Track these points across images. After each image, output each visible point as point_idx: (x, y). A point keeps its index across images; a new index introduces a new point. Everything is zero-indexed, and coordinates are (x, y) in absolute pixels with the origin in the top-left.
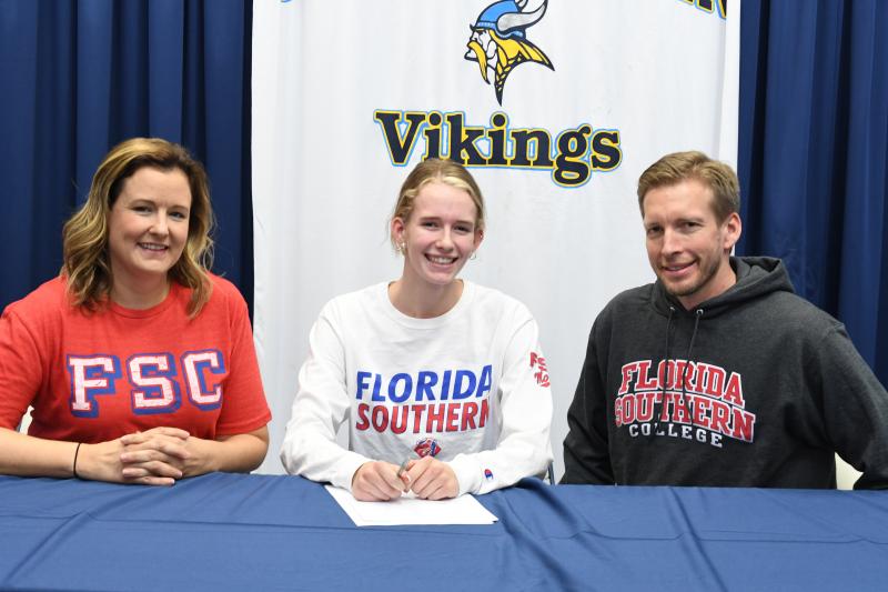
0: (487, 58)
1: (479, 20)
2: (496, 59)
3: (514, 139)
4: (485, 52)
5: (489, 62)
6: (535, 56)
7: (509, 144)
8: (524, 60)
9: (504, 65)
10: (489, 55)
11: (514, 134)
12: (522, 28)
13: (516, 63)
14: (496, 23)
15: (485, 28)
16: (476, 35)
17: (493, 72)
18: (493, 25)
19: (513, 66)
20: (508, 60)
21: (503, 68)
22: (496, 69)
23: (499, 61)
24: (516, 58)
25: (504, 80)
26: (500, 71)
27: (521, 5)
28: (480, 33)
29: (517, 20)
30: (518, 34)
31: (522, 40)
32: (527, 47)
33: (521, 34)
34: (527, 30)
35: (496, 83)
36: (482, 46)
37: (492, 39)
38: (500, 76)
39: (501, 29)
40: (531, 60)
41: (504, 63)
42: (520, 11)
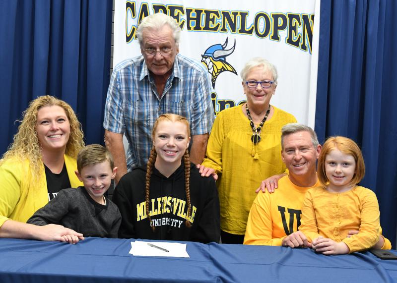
0: (209, 69)
1: (205, 53)
2: (212, 69)
3: (219, 104)
4: (208, 67)
5: (209, 70)
6: (229, 69)
7: (217, 106)
8: (225, 70)
9: (216, 72)
10: (210, 68)
11: (219, 102)
12: (224, 57)
13: (221, 72)
14: (213, 54)
15: (208, 56)
16: (204, 59)
17: (211, 75)
18: (211, 55)
19: (220, 73)
20: (218, 70)
21: (216, 74)
22: (212, 74)
23: (214, 70)
24: (221, 69)
25: (216, 79)
26: (214, 75)
27: (224, 47)
28: (206, 58)
29: (222, 53)
30: (222, 59)
31: (224, 62)
32: (226, 65)
33: (224, 59)
34: (226, 58)
35: (212, 80)
36: (206, 64)
37: (211, 61)
38: (214, 77)
39: (215, 57)
40: (228, 70)
41: (216, 71)
42: (223, 49)
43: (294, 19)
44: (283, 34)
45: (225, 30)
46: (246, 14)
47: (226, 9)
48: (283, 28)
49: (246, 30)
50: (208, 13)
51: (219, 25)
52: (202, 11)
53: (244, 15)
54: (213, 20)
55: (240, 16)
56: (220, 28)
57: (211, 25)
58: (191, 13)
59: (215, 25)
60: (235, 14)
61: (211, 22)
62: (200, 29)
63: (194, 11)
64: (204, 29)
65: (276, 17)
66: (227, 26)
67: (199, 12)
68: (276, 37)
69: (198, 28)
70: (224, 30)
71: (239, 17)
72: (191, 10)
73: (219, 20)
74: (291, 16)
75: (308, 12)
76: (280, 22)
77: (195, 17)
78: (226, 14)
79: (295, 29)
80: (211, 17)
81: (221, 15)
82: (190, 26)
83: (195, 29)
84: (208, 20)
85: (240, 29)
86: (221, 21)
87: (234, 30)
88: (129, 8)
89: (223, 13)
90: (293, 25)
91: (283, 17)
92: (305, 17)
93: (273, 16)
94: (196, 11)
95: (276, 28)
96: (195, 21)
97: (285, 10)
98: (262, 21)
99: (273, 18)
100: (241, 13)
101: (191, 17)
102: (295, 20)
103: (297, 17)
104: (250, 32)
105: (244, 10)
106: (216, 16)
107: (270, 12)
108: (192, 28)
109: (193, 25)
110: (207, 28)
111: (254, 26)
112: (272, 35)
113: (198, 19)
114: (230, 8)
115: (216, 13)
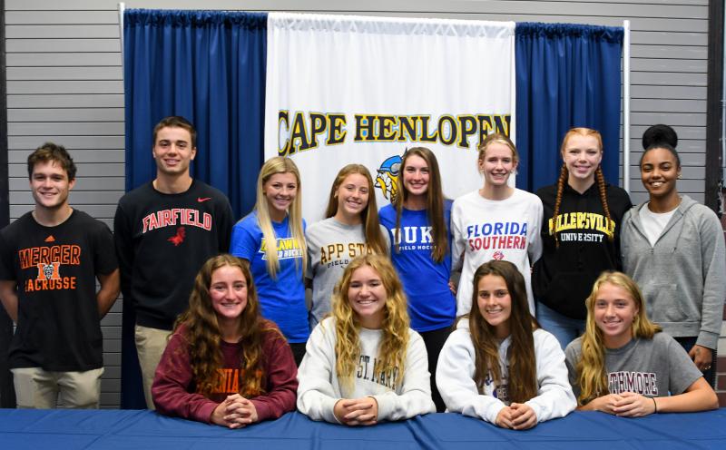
0: (386, 186)
1: (381, 167)
2: (391, 186)
4: (385, 183)
5: (387, 188)
10: (387, 184)
14: (390, 168)
15: (385, 171)
16: (380, 174)
23: (393, 187)
28: (382, 173)
36: (383, 180)
37: (389, 177)
39: (393, 171)
43: (484, 121)
44: (473, 139)
45: (404, 139)
46: (428, 118)
47: (403, 114)
48: (472, 132)
49: (429, 137)
50: (382, 119)
51: (395, 133)
52: (374, 118)
53: (425, 120)
54: (388, 127)
55: (421, 121)
56: (397, 136)
57: (387, 134)
58: (362, 120)
59: (391, 134)
60: (415, 119)
61: (386, 130)
62: (374, 138)
63: (364, 118)
64: (378, 138)
65: (463, 120)
66: (406, 133)
67: (371, 119)
68: (464, 144)
69: (370, 137)
70: (402, 138)
71: (419, 123)
72: (361, 117)
73: (396, 127)
74: (482, 118)
75: (500, 112)
76: (469, 125)
77: (367, 125)
78: (403, 120)
79: (485, 132)
80: (386, 124)
81: (397, 120)
82: (362, 135)
83: (367, 139)
84: (382, 127)
85: (421, 136)
86: (398, 128)
87: (414, 138)
88: (282, 118)
89: (400, 118)
90: (484, 129)
91: (472, 119)
92: (497, 119)
93: (461, 119)
94: (367, 117)
95: (465, 133)
96: (367, 130)
97: (474, 112)
98: (447, 126)
99: (460, 123)
100: (421, 118)
101: (362, 124)
102: (485, 123)
103: (487, 119)
104: (434, 139)
105: (425, 114)
106: (392, 123)
107: (456, 115)
108: (364, 137)
109: (364, 133)
110: (382, 137)
111: (437, 131)
112: (460, 141)
113: (370, 128)
114: (409, 113)
115: (392, 119)
